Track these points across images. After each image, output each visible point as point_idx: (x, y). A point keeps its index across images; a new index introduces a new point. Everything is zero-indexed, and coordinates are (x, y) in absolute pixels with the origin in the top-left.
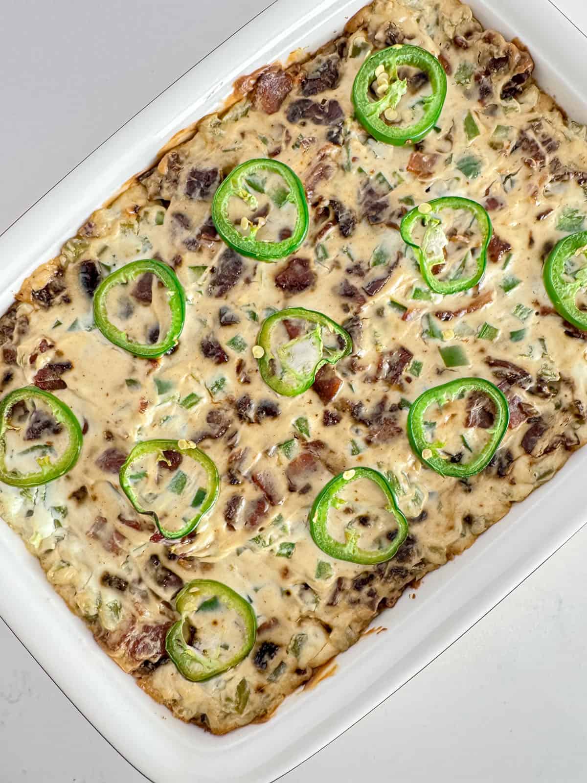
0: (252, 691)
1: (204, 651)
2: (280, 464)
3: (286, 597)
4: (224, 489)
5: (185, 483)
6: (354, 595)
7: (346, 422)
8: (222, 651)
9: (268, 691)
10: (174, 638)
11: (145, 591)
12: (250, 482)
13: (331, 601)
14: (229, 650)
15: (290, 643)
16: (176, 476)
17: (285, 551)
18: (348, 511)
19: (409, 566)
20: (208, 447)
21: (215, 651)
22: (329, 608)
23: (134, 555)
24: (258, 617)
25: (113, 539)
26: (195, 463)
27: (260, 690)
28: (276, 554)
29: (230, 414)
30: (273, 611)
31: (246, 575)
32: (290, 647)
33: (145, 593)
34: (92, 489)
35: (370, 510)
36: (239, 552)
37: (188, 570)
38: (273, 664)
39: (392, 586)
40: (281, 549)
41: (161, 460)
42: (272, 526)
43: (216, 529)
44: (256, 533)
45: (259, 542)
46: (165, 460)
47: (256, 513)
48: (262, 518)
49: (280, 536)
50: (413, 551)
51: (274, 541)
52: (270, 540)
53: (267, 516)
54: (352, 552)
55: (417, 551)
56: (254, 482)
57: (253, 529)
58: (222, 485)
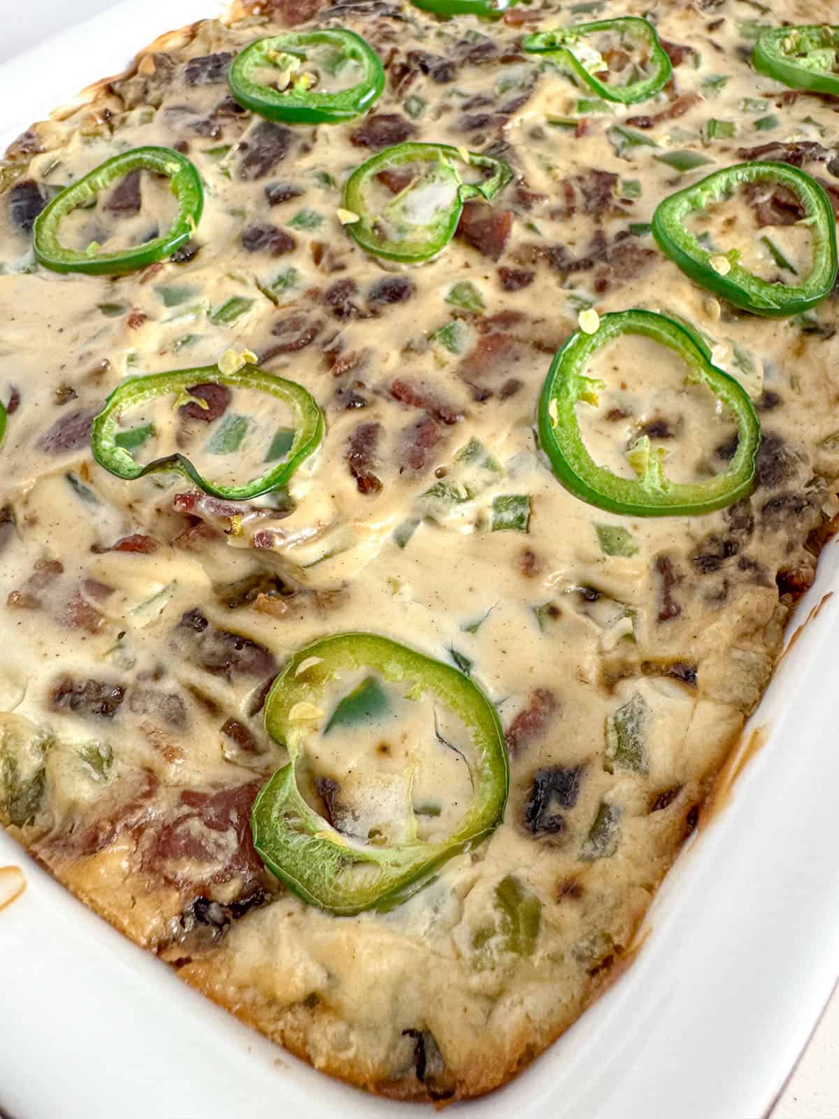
0: (547, 901)
1: (372, 834)
2: (441, 364)
3: (550, 625)
4: (334, 422)
5: (244, 431)
6: (711, 582)
7: (546, 279)
8: (426, 822)
9: (594, 884)
10: (275, 814)
11: (175, 696)
12: (389, 400)
13: (662, 609)
14: (443, 813)
15: (607, 746)
16: (224, 426)
17: (509, 516)
18: (615, 415)
19: (796, 486)
20: (286, 366)
21: (406, 826)
22: (668, 627)
23: (137, 622)
24: (500, 703)
25: (79, 596)
26: (262, 396)
27: (570, 890)
28: (490, 526)
29: (318, 313)
30: (531, 669)
31: (434, 600)
32: (611, 752)
33: (174, 703)
34: (26, 503)
35: (658, 403)
36: (401, 541)
37: (282, 617)
38: (580, 816)
39: (782, 535)
40: (500, 512)
41: (184, 402)
42: (461, 463)
43: (334, 492)
44: (430, 481)
45: (444, 493)
46: (193, 399)
47: (419, 445)
48: (435, 449)
49: (488, 484)
50: (787, 455)
51: (478, 493)
52: (467, 490)
53: (444, 443)
54: (661, 490)
55: (797, 453)
56: (398, 398)
57: (424, 474)
58: (330, 417)
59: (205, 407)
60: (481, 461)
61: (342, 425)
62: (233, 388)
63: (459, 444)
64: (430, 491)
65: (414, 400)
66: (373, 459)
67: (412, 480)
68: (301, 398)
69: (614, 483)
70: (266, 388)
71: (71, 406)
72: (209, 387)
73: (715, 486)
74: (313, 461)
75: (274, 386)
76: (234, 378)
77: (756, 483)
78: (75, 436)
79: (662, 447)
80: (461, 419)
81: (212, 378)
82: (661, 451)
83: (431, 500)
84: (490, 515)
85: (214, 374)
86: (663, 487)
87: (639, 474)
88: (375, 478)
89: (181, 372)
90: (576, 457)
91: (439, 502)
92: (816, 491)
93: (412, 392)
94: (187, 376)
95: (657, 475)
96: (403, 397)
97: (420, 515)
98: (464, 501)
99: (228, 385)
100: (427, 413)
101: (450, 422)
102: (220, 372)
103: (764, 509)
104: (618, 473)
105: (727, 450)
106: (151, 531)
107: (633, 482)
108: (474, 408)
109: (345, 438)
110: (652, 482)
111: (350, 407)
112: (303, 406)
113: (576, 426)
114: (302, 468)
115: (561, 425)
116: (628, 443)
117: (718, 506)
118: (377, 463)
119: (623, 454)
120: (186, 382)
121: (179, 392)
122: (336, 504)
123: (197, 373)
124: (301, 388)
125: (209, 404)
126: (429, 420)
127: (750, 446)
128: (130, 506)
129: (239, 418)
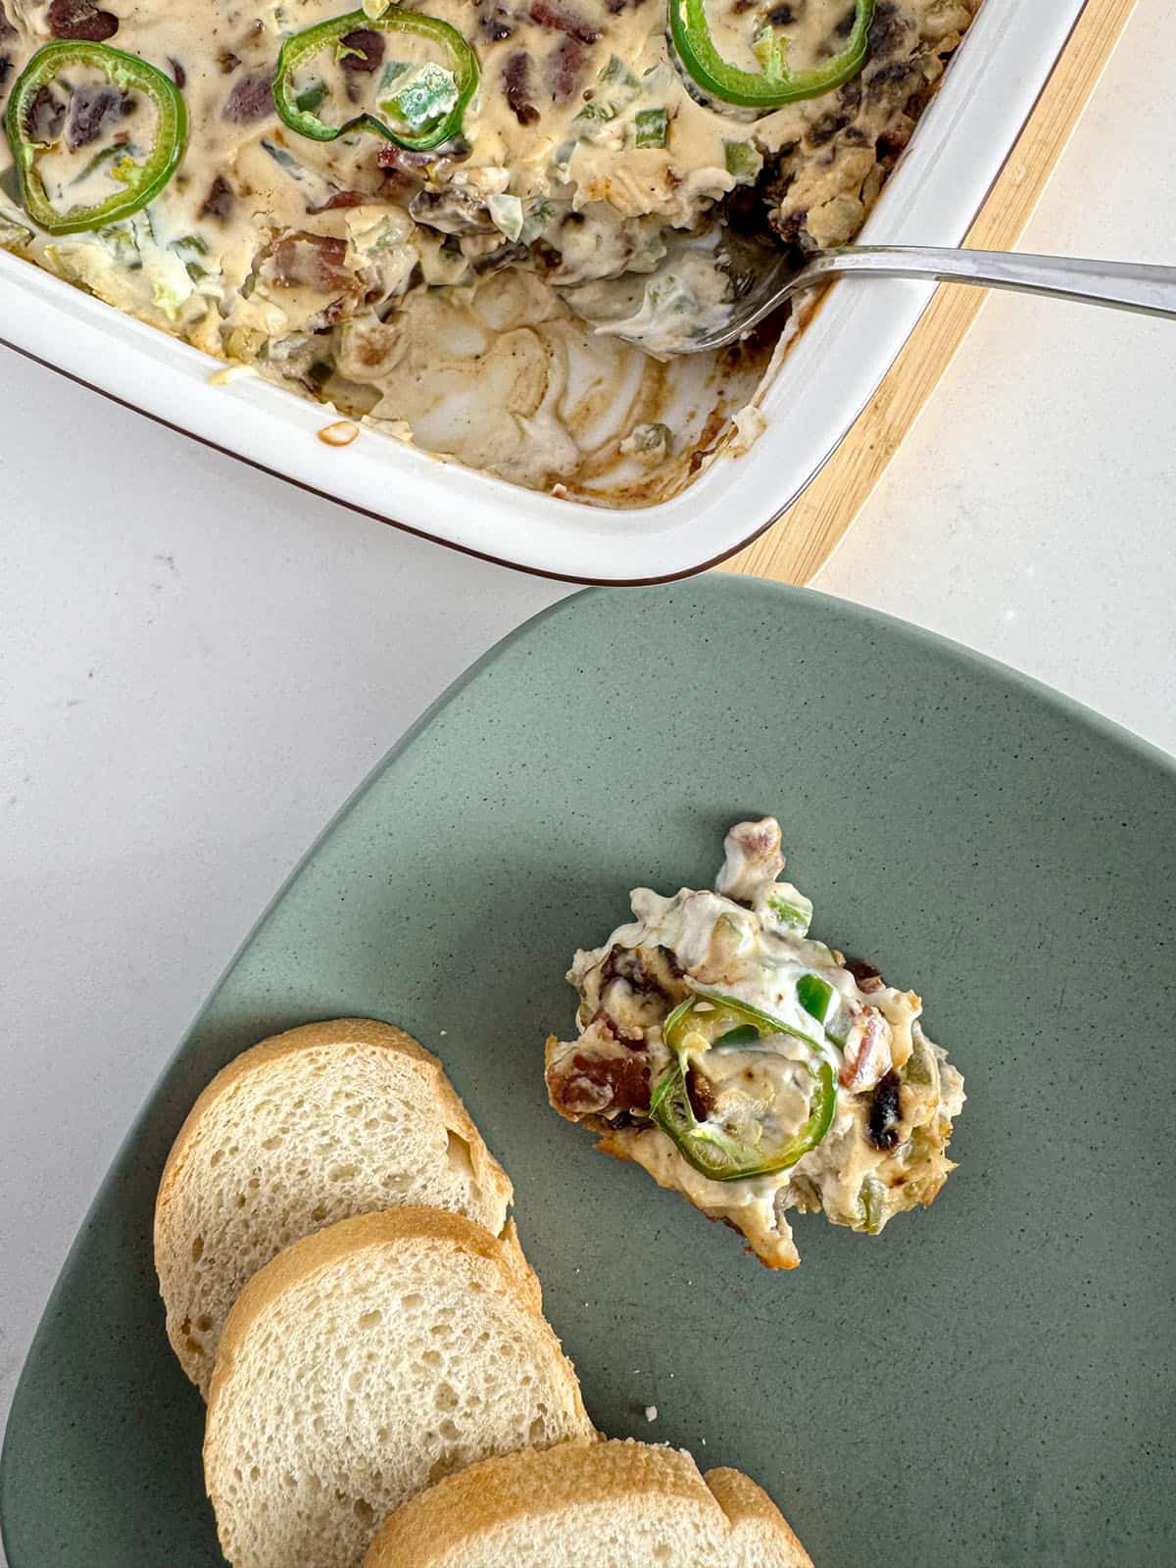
12: (531, 25)
17: (649, 129)
18: (742, 6)
19: (902, 55)
26: (413, 37)
28: (633, 139)
34: (236, 172)
39: (884, 104)
40: (641, 126)
41: (343, 55)
42: (606, 82)
43: (499, 128)
44: (580, 105)
45: (593, 114)
46: (351, 51)
47: (565, 70)
48: (581, 72)
49: (630, 100)
50: (897, 24)
51: (623, 111)
52: (613, 108)
53: (589, 65)
54: (783, 80)
55: (906, 21)
56: (539, 22)
57: (573, 99)
58: (481, 51)
59: (363, 56)
60: (622, 78)
61: (494, 58)
62: (384, 33)
63: (601, 64)
64: (582, 114)
65: (554, 23)
66: (527, 90)
67: (564, 107)
68: (450, 35)
69: (740, 79)
70: (415, 28)
71: (238, 74)
72: (361, 35)
73: (829, 67)
74: (476, 101)
75: (421, 26)
76: (382, 22)
77: (868, 58)
78: (256, 104)
79: (784, 35)
80: (599, 37)
81: (362, 25)
82: (783, 40)
83: (583, 122)
84: (633, 129)
85: (362, 20)
86: (785, 76)
87: (764, 66)
88: (532, 109)
89: (331, 22)
90: (707, 57)
91: (590, 123)
92: (920, 56)
93: (551, 12)
94: (337, 25)
95: (779, 66)
96: (544, 19)
97: (577, 137)
98: (611, 119)
99: (377, 30)
100: (568, 34)
101: (591, 42)
102: (367, 18)
103: (871, 83)
104: (742, 68)
105: (843, 28)
106: (355, 186)
107: (757, 75)
108: (610, 22)
109: (499, 72)
110: (774, 73)
111: (497, 39)
112: (453, 44)
113: (705, 25)
114: (468, 110)
115: (691, 25)
116: (755, 34)
117: (830, 87)
118: (532, 94)
119: (750, 46)
120: (338, 33)
121: (336, 46)
122: (503, 141)
123: (346, 21)
124: (446, 24)
125: (367, 54)
126: (571, 43)
127: (864, 22)
128: (330, 165)
129: (398, 66)
